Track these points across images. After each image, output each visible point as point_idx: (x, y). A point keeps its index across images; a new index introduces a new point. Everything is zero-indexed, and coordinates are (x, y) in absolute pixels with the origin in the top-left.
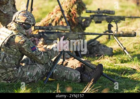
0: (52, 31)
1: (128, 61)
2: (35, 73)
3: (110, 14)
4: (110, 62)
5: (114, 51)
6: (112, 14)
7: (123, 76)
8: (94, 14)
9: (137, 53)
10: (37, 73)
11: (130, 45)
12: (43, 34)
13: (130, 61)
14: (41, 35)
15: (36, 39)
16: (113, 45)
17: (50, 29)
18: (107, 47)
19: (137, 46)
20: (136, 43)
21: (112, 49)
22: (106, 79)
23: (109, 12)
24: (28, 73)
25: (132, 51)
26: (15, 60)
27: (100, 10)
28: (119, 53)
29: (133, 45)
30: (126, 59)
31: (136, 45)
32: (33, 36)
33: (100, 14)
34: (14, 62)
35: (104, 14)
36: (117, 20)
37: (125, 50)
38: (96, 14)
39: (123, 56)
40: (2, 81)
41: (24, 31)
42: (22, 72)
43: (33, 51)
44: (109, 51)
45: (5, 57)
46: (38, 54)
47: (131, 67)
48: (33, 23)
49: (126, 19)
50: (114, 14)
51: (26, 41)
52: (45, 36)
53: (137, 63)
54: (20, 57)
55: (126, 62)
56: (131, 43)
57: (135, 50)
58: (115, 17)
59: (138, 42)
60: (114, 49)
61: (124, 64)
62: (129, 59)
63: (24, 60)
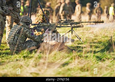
0: (40, 26)
1: (82, 43)
6: (73, 21)
8: (63, 22)
12: (36, 28)
14: (35, 28)
15: (32, 30)
17: (39, 25)
26: (23, 41)
29: (86, 39)
30: (80, 43)
31: (87, 38)
32: (31, 29)
33: (67, 22)
34: (22, 42)
41: (27, 26)
43: (32, 35)
45: (17, 39)
46: (35, 36)
48: (31, 22)
50: (74, 21)
51: (28, 30)
52: (37, 28)
54: (25, 39)
55: (80, 44)
58: (74, 22)
63: (27, 41)
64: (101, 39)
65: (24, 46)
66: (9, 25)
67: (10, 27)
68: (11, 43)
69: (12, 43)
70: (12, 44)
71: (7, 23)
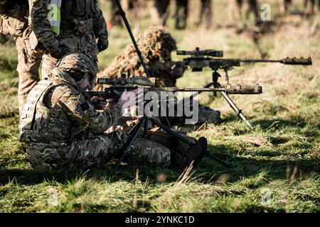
0: (126, 86)
1: (246, 131)
2: (97, 153)
3: (215, 56)
4: (217, 134)
5: (222, 117)
6: (219, 56)
7: (238, 156)
9: (259, 118)
10: (101, 153)
11: (247, 106)
12: (112, 91)
13: (250, 132)
14: (109, 92)
16: (220, 107)
17: (123, 82)
18: (211, 110)
19: (259, 108)
20: (256, 103)
21: (219, 113)
22: (212, 162)
23: (214, 53)
24: (87, 153)
25: (251, 116)
27: (200, 50)
28: (231, 118)
29: (253, 105)
30: (242, 129)
32: (96, 94)
33: (200, 57)
35: (205, 57)
36: (227, 65)
37: (240, 114)
38: (194, 56)
39: (238, 124)
40: (44, 164)
42: (77, 151)
43: (84, 110)
44: (215, 116)
47: (251, 141)
49: (241, 63)
50: (222, 56)
53: (261, 135)
55: (242, 133)
56: (248, 102)
57: (256, 114)
58: (224, 60)
59: (259, 101)
60: (222, 113)
61: (240, 136)
62: (248, 129)
64: (300, 111)
65: (73, 149)
66: (28, 68)
67: (32, 74)
68: (27, 136)
69: (29, 138)
70: (31, 140)
71: (23, 60)
